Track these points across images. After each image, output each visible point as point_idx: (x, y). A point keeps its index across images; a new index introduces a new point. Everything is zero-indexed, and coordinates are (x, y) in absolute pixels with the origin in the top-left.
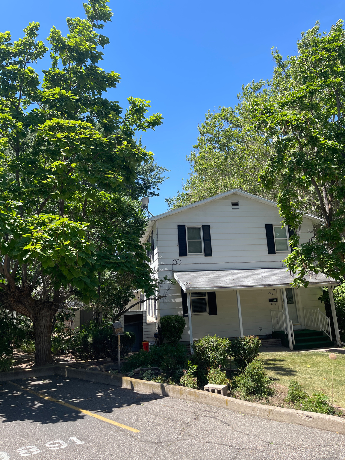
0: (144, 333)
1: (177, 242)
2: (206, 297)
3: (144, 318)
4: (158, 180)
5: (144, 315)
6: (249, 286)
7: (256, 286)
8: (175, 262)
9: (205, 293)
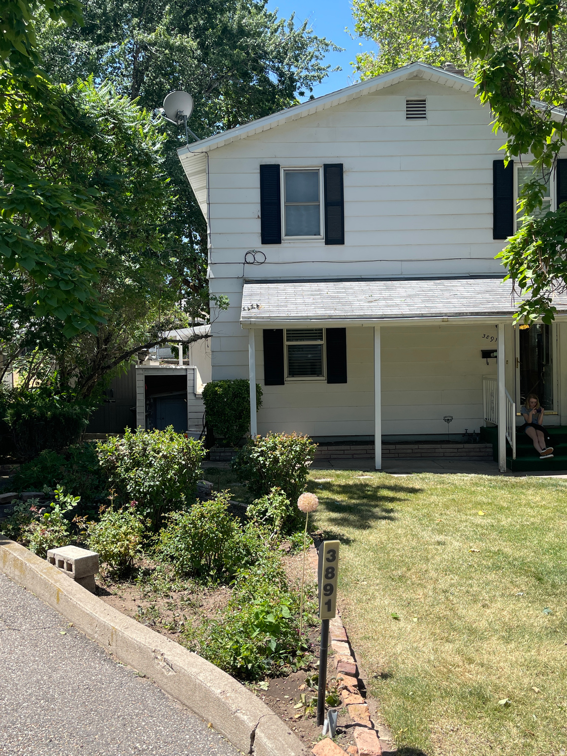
0: (190, 415)
1: (258, 207)
2: (323, 342)
3: (189, 383)
4: (313, 73)
5: (189, 377)
6: (404, 317)
7: (422, 316)
8: (250, 258)
9: (321, 330)
